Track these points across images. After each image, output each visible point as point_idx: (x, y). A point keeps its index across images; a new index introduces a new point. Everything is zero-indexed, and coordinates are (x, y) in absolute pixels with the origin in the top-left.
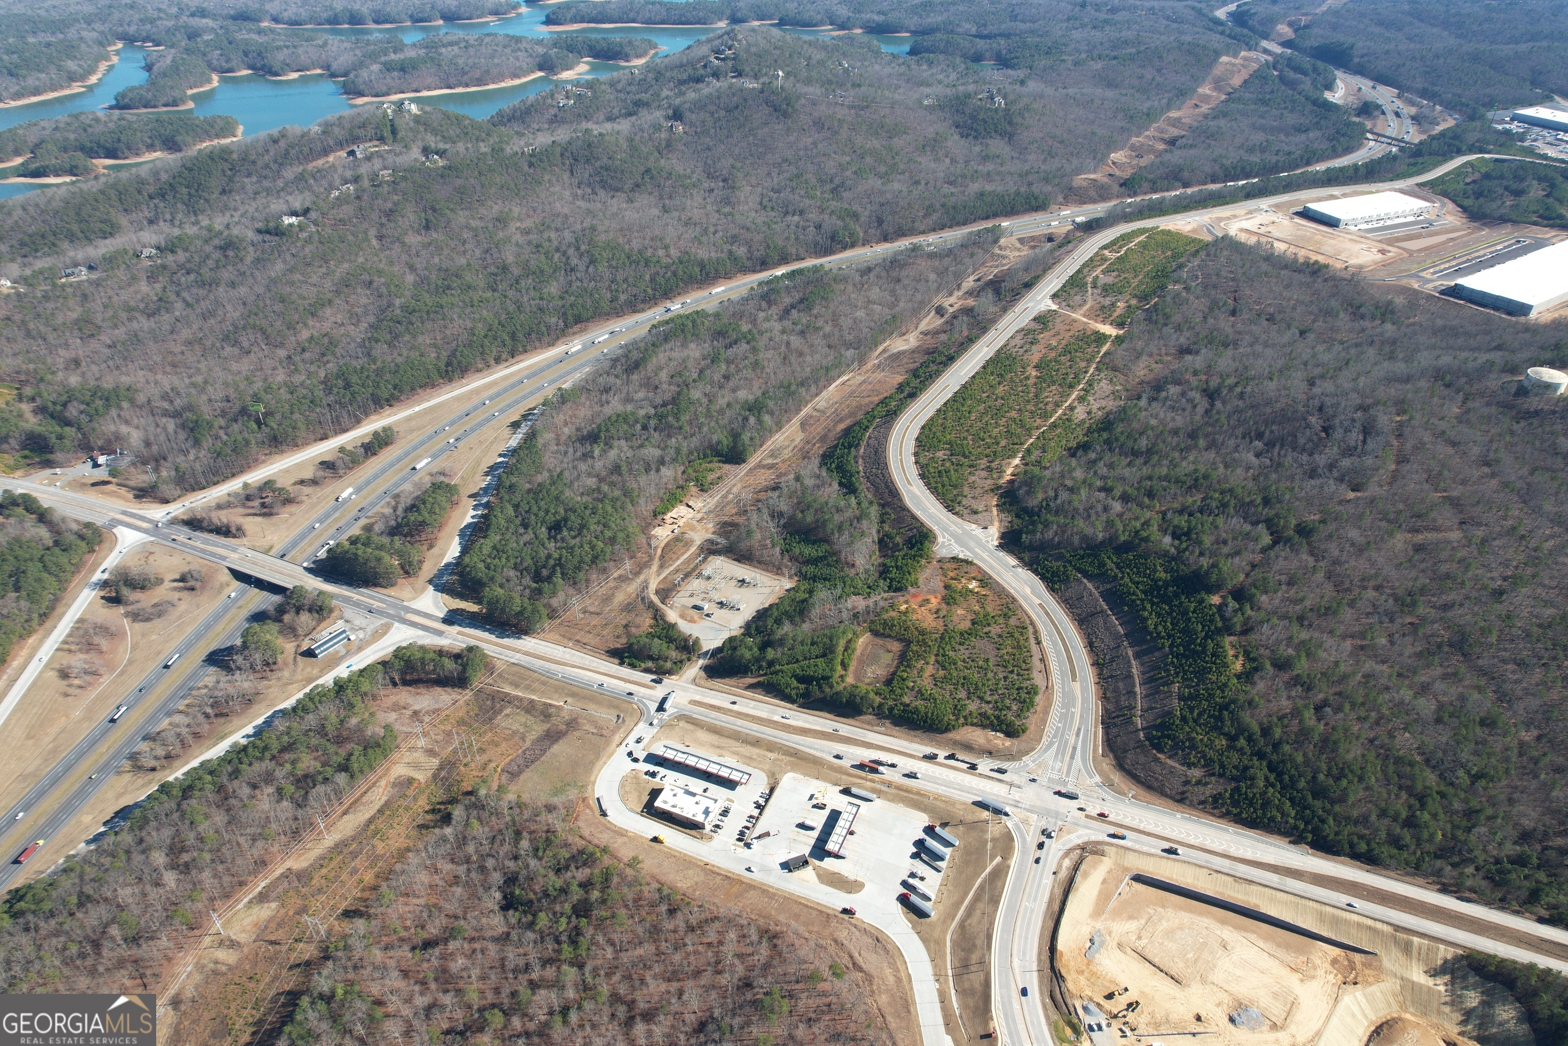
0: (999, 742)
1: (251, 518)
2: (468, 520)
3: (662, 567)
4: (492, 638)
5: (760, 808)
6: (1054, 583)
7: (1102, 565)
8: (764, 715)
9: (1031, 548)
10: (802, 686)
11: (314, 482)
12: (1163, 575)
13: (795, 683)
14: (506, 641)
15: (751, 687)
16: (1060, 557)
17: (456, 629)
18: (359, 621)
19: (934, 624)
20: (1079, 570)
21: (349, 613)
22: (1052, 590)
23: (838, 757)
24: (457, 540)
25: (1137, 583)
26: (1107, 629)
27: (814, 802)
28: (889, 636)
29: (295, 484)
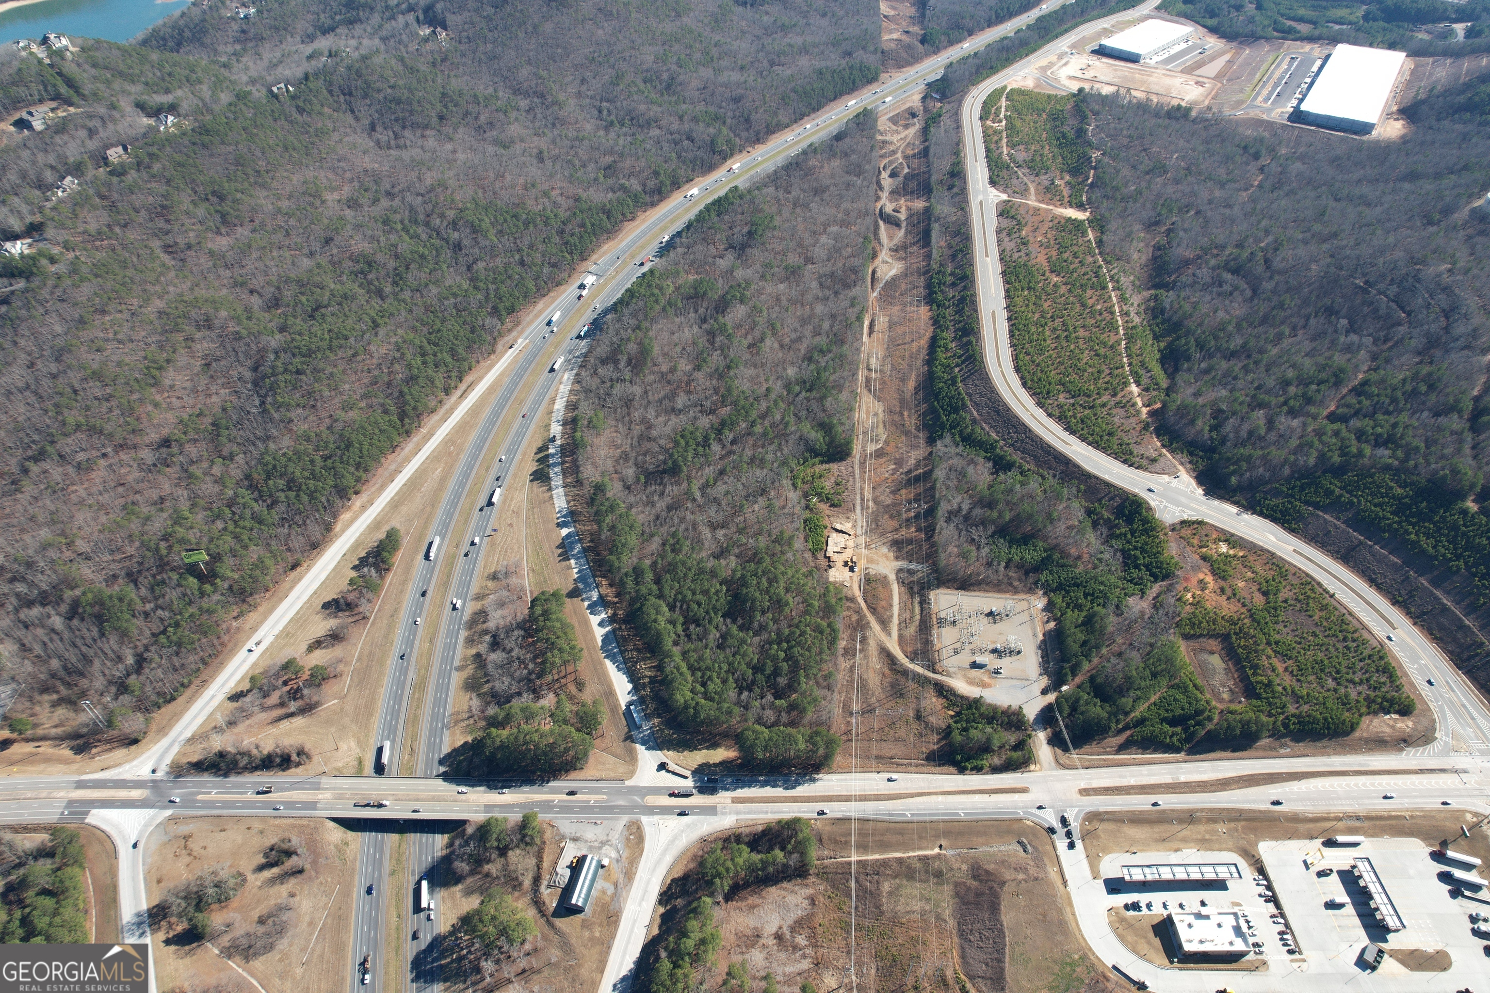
0: (1400, 725)
1: (285, 725)
2: (599, 633)
3: (884, 623)
4: (779, 792)
5: (1274, 900)
6: (1288, 522)
7: (1329, 493)
8: (1167, 779)
9: (1240, 488)
10: (1179, 729)
11: (335, 637)
12: (1400, 491)
13: (1166, 727)
14: (802, 790)
15: (1122, 748)
16: (1277, 493)
17: (723, 798)
18: (591, 833)
19: (1234, 608)
20: (1307, 503)
21: (566, 826)
22: (1292, 531)
23: (1277, 803)
24: (608, 663)
25: (1380, 505)
26: (1378, 562)
27: (1314, 869)
28: (1201, 636)
29: (311, 648)
